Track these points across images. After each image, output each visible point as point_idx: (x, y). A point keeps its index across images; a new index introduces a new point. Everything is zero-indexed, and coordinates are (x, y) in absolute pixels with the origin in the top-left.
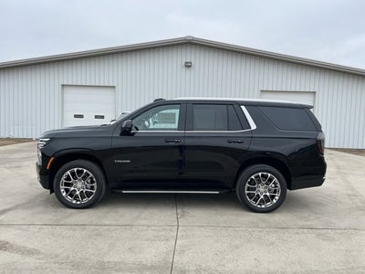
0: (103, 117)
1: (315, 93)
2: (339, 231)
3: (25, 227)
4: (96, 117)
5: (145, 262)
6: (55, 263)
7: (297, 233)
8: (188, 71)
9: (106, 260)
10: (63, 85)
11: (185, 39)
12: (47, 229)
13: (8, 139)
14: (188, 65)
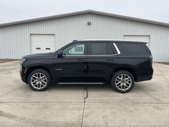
0: (49, 49)
1: (149, 36)
2: (164, 105)
3: (11, 103)
4: (47, 49)
5: (68, 122)
6: (24, 122)
7: (144, 106)
8: (89, 26)
9: (49, 121)
10: (31, 34)
11: (87, 11)
12: (21, 105)
13: (6, 59)
14: (89, 24)
